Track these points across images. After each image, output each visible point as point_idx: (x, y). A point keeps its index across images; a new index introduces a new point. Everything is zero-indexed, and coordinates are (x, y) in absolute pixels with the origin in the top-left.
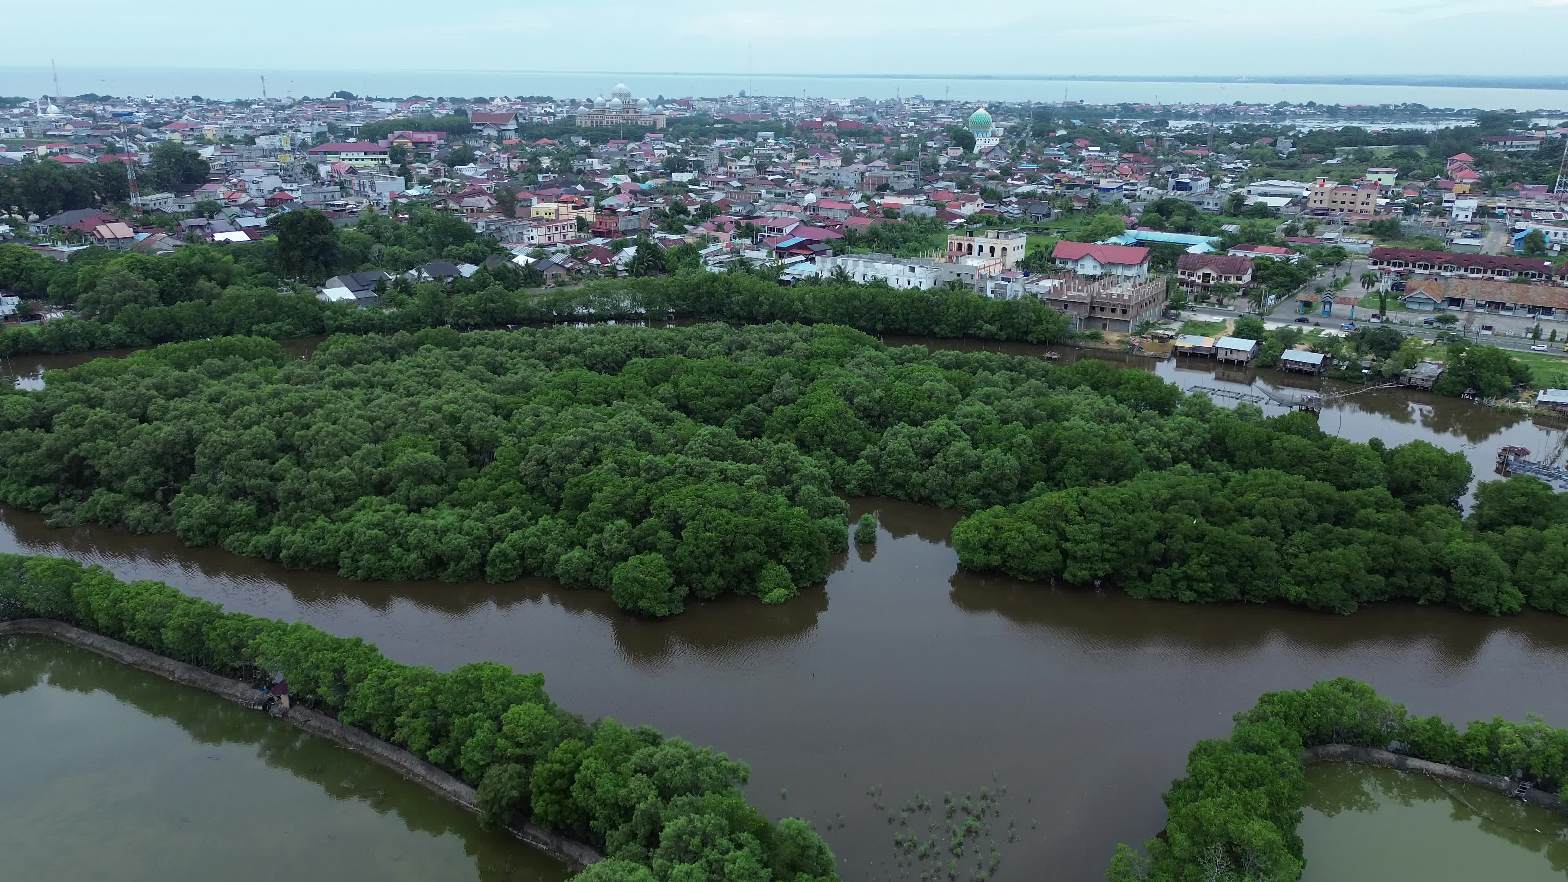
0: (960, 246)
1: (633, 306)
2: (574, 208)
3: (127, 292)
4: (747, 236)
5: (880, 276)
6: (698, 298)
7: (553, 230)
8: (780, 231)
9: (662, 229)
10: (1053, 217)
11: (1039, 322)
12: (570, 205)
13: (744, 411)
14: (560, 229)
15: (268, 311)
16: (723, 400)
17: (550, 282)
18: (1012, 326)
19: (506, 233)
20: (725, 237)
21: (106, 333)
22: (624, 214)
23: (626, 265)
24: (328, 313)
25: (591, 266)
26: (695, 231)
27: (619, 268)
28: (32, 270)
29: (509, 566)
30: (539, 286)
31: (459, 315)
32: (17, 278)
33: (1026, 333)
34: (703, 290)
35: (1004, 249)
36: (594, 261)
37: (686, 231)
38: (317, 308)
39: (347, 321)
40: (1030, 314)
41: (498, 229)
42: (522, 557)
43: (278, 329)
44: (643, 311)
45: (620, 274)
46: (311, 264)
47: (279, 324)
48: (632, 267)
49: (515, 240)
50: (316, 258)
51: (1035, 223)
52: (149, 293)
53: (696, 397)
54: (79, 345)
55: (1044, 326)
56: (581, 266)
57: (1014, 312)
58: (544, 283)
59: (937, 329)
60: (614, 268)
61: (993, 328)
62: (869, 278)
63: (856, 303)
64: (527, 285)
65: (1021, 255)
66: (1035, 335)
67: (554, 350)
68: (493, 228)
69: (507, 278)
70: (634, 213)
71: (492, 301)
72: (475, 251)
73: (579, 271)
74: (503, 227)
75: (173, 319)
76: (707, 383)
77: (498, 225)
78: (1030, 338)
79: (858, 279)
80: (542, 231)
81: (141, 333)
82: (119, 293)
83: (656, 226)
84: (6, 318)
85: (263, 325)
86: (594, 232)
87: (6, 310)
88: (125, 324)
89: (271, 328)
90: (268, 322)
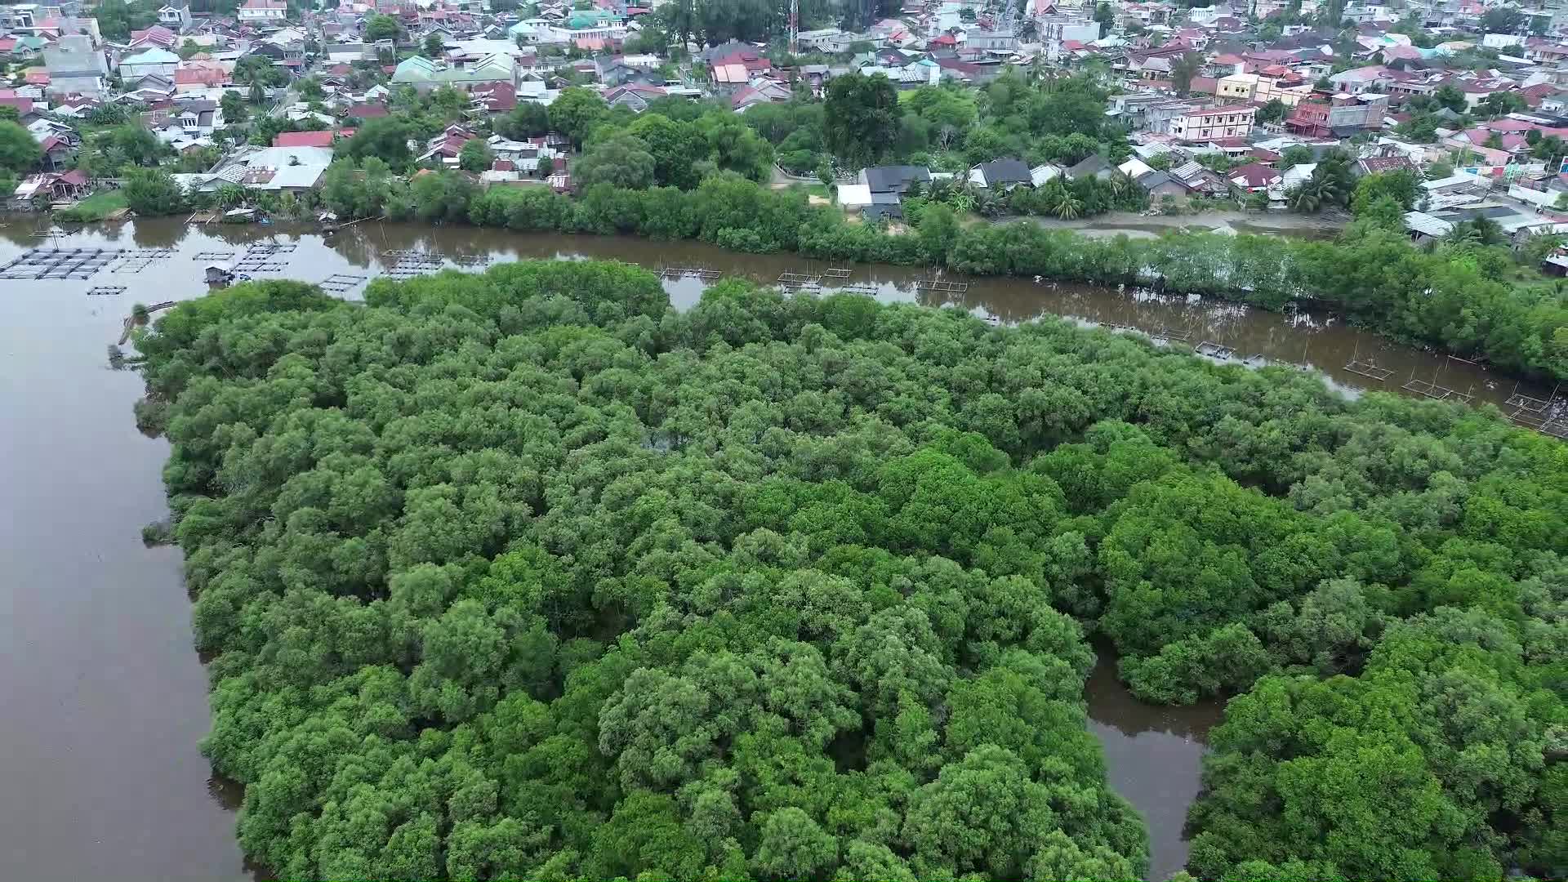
1: (1234, 280)
2: (1279, 85)
3: (608, 167)
4: (1543, 157)
6: (1351, 284)
7: (1214, 121)
9: (1400, 131)
12: (1275, 81)
13: (1216, 634)
14: (1226, 121)
15: (739, 212)
16: (1181, 595)
17: (1155, 207)
19: (1150, 118)
20: (1495, 156)
21: (571, 215)
22: (1344, 103)
23: (1287, 193)
24: (805, 226)
25: (1232, 189)
26: (1448, 142)
27: (1274, 196)
28: (587, 118)
30: (1138, 210)
32: (573, 126)
34: (1361, 274)
36: (1240, 181)
37: (1435, 139)
39: (821, 240)
41: (1142, 113)
43: (745, 238)
44: (1249, 288)
45: (1271, 206)
46: (855, 143)
47: (746, 231)
48: (1296, 198)
49: (1158, 130)
50: (860, 139)
52: (634, 169)
53: (1121, 572)
54: (541, 223)
56: (1215, 186)
58: (1146, 207)
60: (1265, 195)
64: (1120, 207)
67: (979, 377)
68: (1135, 109)
69: (1088, 195)
70: (1360, 103)
71: (1016, 240)
72: (1077, 146)
73: (1210, 194)
74: (1148, 110)
75: (639, 208)
76: (1159, 551)
77: (1143, 106)
80: (1196, 121)
81: (606, 219)
82: (600, 167)
83: (1395, 123)
84: (531, 173)
85: (729, 230)
86: (1289, 125)
87: (532, 164)
88: (592, 205)
89: (736, 236)
90: (737, 225)
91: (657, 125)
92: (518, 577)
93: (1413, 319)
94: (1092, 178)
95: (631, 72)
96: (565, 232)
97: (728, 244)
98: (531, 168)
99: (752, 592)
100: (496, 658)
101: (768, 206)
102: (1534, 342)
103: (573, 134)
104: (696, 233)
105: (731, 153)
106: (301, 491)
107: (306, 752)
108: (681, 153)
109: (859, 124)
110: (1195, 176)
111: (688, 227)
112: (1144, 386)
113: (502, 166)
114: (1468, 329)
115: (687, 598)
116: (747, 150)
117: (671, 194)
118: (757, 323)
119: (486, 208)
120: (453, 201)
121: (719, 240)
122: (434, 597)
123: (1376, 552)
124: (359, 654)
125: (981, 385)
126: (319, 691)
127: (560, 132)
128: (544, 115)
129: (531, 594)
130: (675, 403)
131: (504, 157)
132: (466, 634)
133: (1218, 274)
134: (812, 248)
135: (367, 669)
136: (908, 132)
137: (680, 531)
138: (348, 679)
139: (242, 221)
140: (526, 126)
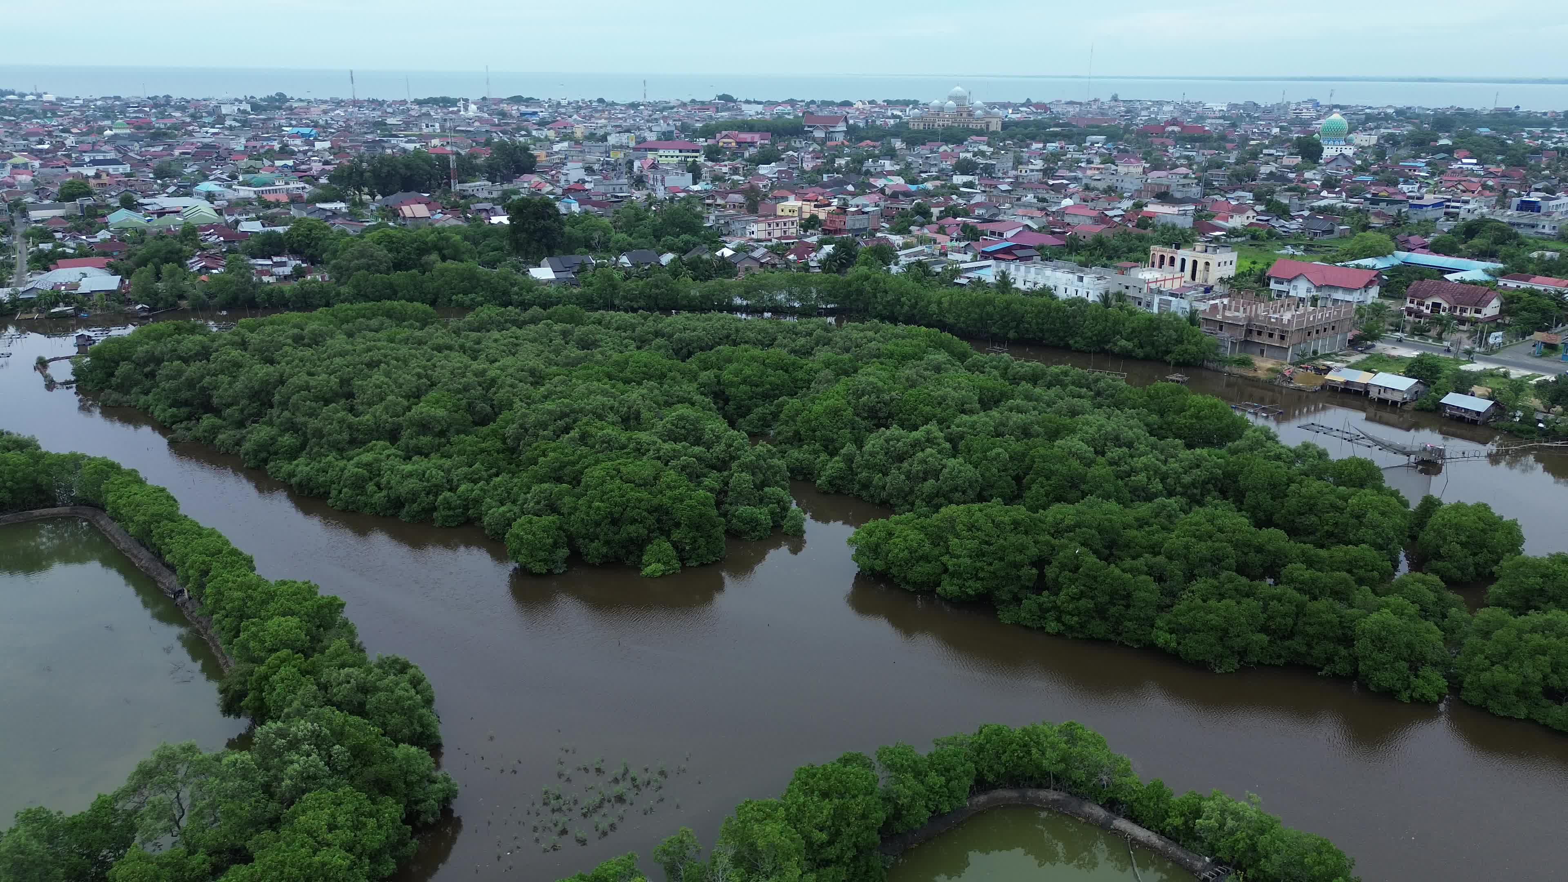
0: (1162, 257)
1: (788, 300)
2: (815, 206)
3: (363, 260)
4: (966, 240)
5: (1050, 284)
6: (848, 296)
7: (774, 226)
8: (1001, 235)
9: (889, 229)
10: (1336, 234)
11: (1179, 341)
12: (813, 204)
13: (776, 402)
14: (782, 226)
15: (466, 283)
16: (760, 390)
17: (741, 274)
18: (1153, 344)
19: (733, 227)
20: (943, 239)
22: (853, 213)
23: (820, 261)
24: (516, 288)
25: (787, 261)
26: (916, 233)
27: (812, 264)
28: (320, 239)
29: (451, 513)
30: (731, 277)
31: (625, 298)
32: (308, 246)
33: (1168, 352)
35: (1207, 264)
36: (792, 257)
37: (910, 232)
38: (507, 284)
40: (1171, 332)
41: (727, 223)
42: (466, 508)
43: (472, 300)
44: (796, 305)
45: (812, 270)
46: (534, 244)
47: (473, 295)
48: (825, 264)
49: (739, 234)
50: (539, 241)
51: (1311, 239)
52: (381, 263)
53: (732, 384)
55: (1183, 347)
56: (777, 261)
57: (1155, 329)
58: (736, 275)
59: (1071, 342)
60: (807, 264)
61: (1129, 345)
62: (1038, 286)
63: (989, 309)
64: (719, 274)
65: (1230, 271)
66: (1174, 356)
68: (722, 222)
69: (700, 267)
70: (864, 213)
71: (657, 287)
72: (687, 243)
73: (774, 266)
74: (731, 222)
77: (728, 219)
78: (1168, 358)
79: (1019, 285)
80: (762, 226)
82: (356, 262)
83: (887, 226)
84: (290, 276)
86: (824, 230)
87: (287, 270)
88: (355, 287)
89: (467, 299)
90: (466, 293)
91: (387, 236)
93: (881, 307)
94: (699, 257)
95: (329, 214)
98: (286, 273)
101: (486, 278)
102: (934, 307)
103: (309, 251)
105: (445, 251)
108: (409, 254)
109: (535, 231)
110: (764, 256)
112: (737, 331)
113: (262, 273)
114: (906, 308)
116: (457, 250)
117: (413, 276)
119: (270, 295)
123: (840, 365)
125: (651, 336)
127: (296, 251)
128: (281, 239)
131: (259, 268)
133: (778, 298)
136: (570, 238)
139: (62, 316)
140: (267, 248)
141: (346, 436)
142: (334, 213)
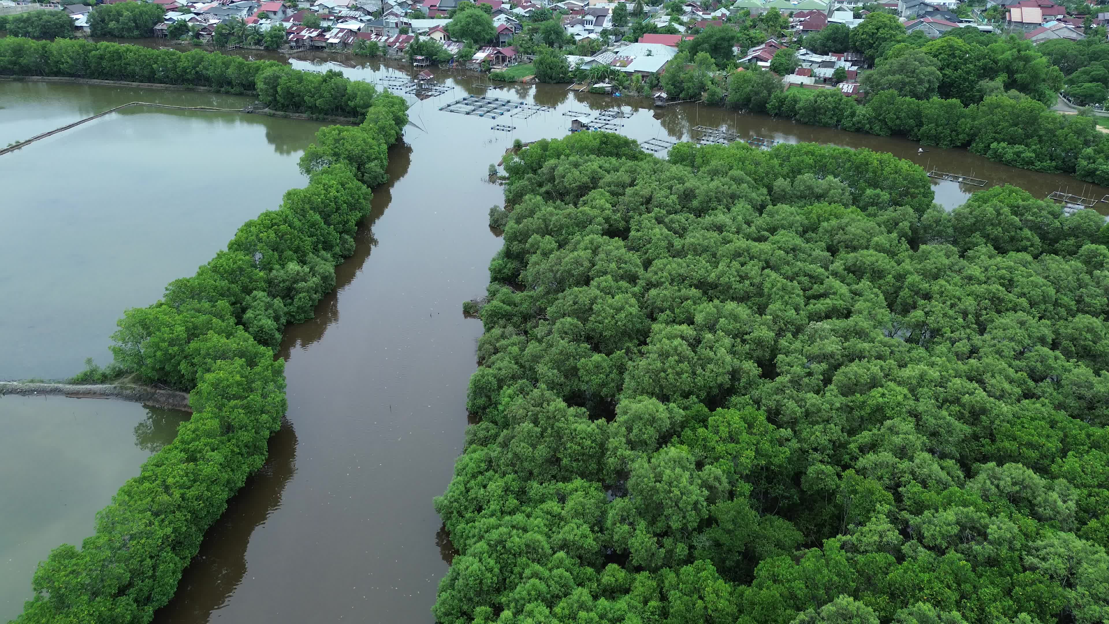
3: (898, 77)
21: (853, 114)
24: (1089, 150)
28: (885, 39)
32: (871, 46)
43: (1018, 154)
47: (1021, 148)
54: (825, 119)
75: (918, 116)
81: (884, 121)
82: (890, 77)
84: (825, 80)
85: (1003, 144)
87: (829, 72)
88: (874, 109)
89: (1009, 151)
90: (1012, 141)
91: (951, 46)
92: (733, 438)
95: (930, 9)
96: (844, 129)
97: (999, 158)
98: (827, 76)
99: (998, 543)
100: (693, 519)
101: (1050, 126)
103: (868, 52)
104: (965, 145)
105: (1018, 76)
106: (571, 302)
107: (504, 547)
108: (968, 73)
111: (961, 137)
113: (802, 72)
115: (914, 520)
116: (1035, 77)
117: (952, 107)
118: (1027, 232)
119: (782, 102)
120: (757, 93)
121: (990, 152)
122: (650, 433)
124: (574, 464)
126: (535, 488)
127: (857, 51)
128: (847, 34)
129: (743, 460)
130: (927, 297)
131: (805, 65)
132: (670, 484)
134: (1091, 173)
135: (578, 482)
137: (917, 440)
138: (560, 484)
139: (602, 93)
140: (830, 43)
141: (542, 451)
142: (937, 9)
